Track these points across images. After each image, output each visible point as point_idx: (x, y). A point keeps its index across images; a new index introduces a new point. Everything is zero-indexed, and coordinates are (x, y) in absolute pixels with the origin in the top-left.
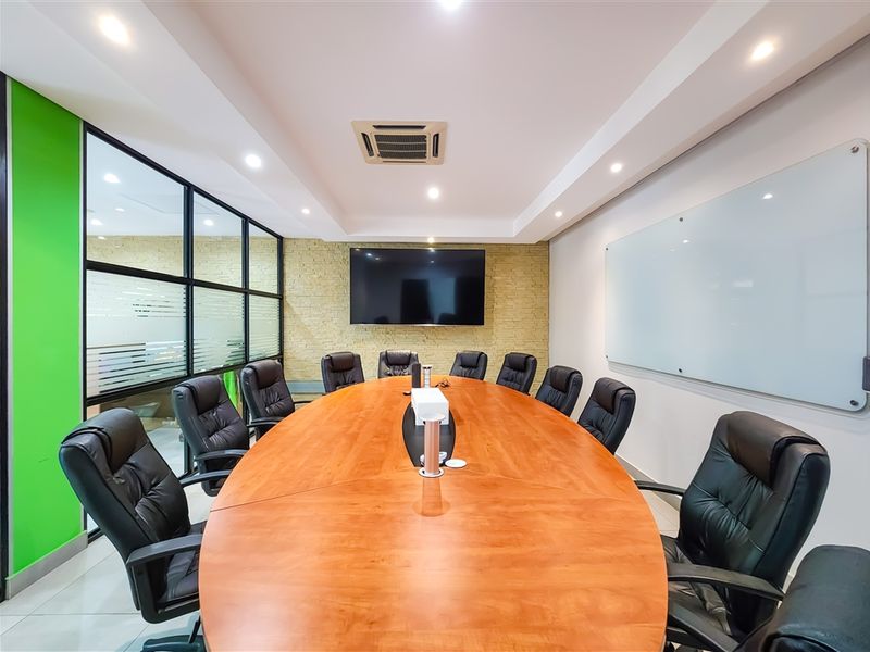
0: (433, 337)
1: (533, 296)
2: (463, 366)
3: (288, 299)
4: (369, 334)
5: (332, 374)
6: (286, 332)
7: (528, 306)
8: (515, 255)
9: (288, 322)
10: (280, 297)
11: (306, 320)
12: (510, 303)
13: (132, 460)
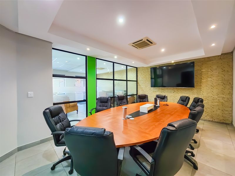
0: (177, 91)
1: (223, 76)
2: (182, 101)
3: (138, 82)
4: (157, 90)
5: (139, 99)
6: (138, 89)
7: (220, 80)
8: (212, 60)
9: (138, 87)
10: (137, 81)
11: (142, 86)
12: (209, 79)
13: (59, 115)
